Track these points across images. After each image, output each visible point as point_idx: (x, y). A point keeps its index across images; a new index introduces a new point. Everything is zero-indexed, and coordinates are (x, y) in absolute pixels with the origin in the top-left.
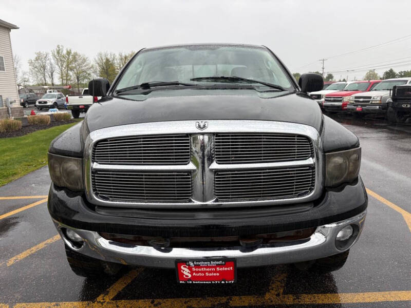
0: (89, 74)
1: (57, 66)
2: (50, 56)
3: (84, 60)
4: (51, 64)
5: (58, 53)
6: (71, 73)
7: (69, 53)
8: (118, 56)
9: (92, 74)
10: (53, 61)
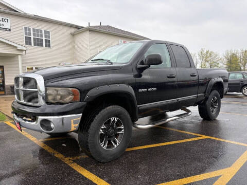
0: (218, 64)
1: (200, 60)
2: (197, 55)
3: (216, 55)
4: (197, 59)
5: (201, 53)
6: (207, 63)
7: (207, 52)
8: (240, 51)
9: (220, 63)
10: (198, 58)
